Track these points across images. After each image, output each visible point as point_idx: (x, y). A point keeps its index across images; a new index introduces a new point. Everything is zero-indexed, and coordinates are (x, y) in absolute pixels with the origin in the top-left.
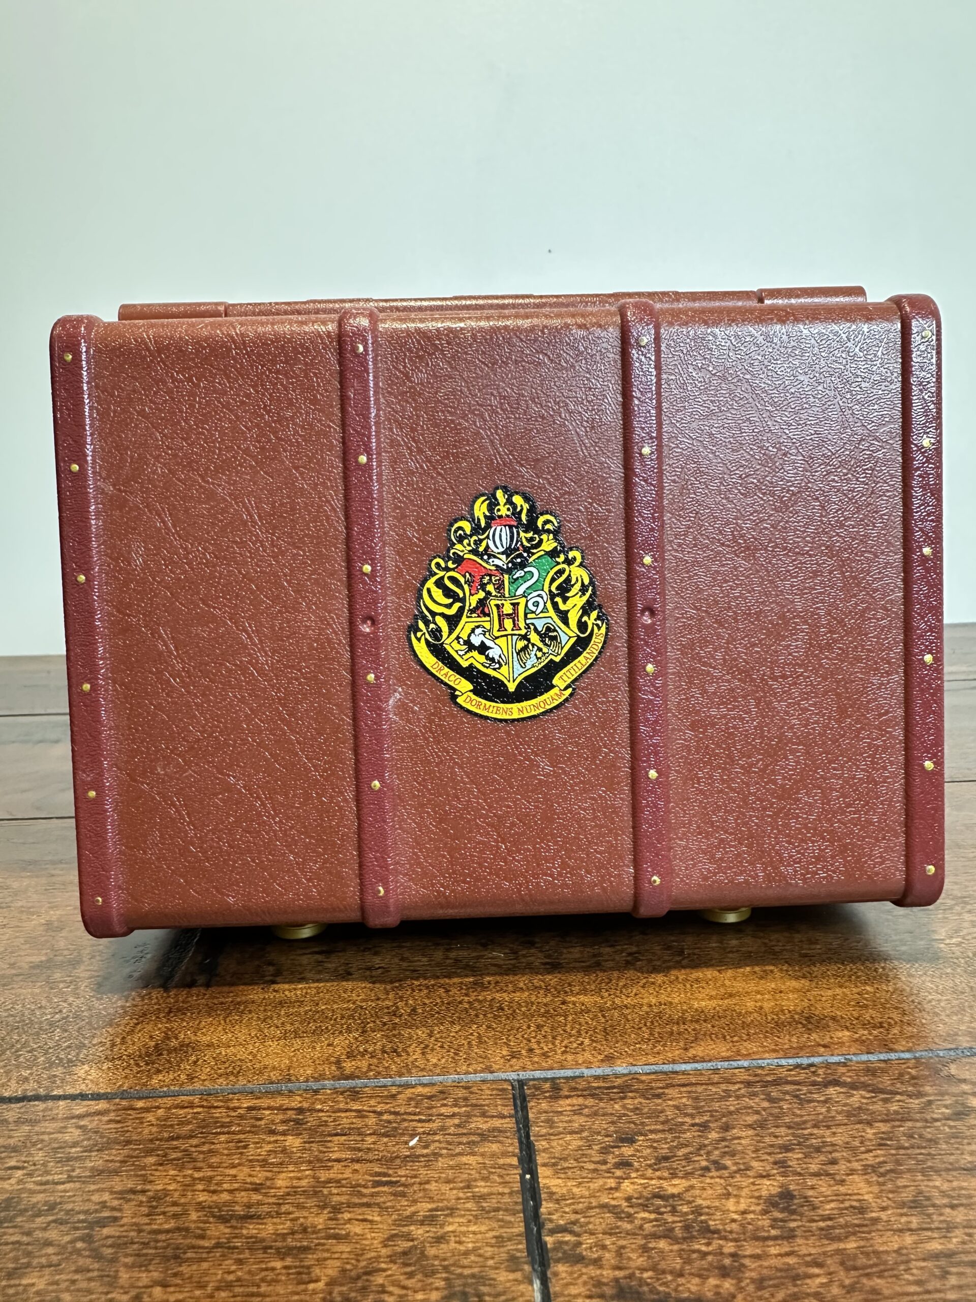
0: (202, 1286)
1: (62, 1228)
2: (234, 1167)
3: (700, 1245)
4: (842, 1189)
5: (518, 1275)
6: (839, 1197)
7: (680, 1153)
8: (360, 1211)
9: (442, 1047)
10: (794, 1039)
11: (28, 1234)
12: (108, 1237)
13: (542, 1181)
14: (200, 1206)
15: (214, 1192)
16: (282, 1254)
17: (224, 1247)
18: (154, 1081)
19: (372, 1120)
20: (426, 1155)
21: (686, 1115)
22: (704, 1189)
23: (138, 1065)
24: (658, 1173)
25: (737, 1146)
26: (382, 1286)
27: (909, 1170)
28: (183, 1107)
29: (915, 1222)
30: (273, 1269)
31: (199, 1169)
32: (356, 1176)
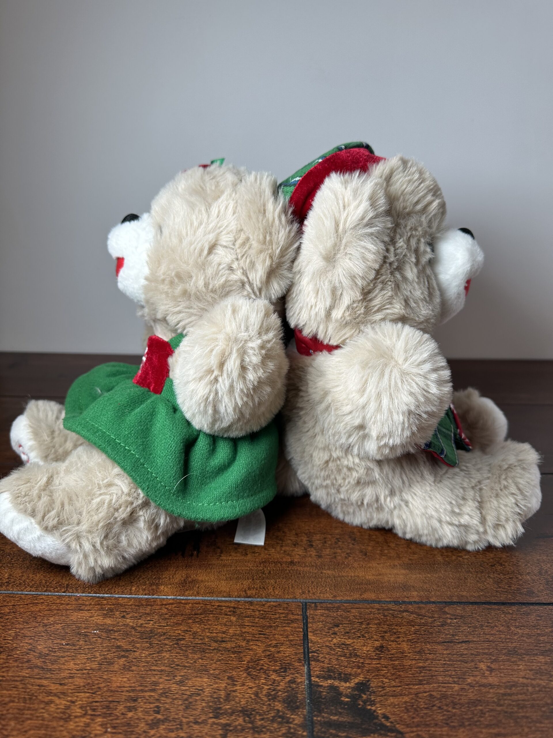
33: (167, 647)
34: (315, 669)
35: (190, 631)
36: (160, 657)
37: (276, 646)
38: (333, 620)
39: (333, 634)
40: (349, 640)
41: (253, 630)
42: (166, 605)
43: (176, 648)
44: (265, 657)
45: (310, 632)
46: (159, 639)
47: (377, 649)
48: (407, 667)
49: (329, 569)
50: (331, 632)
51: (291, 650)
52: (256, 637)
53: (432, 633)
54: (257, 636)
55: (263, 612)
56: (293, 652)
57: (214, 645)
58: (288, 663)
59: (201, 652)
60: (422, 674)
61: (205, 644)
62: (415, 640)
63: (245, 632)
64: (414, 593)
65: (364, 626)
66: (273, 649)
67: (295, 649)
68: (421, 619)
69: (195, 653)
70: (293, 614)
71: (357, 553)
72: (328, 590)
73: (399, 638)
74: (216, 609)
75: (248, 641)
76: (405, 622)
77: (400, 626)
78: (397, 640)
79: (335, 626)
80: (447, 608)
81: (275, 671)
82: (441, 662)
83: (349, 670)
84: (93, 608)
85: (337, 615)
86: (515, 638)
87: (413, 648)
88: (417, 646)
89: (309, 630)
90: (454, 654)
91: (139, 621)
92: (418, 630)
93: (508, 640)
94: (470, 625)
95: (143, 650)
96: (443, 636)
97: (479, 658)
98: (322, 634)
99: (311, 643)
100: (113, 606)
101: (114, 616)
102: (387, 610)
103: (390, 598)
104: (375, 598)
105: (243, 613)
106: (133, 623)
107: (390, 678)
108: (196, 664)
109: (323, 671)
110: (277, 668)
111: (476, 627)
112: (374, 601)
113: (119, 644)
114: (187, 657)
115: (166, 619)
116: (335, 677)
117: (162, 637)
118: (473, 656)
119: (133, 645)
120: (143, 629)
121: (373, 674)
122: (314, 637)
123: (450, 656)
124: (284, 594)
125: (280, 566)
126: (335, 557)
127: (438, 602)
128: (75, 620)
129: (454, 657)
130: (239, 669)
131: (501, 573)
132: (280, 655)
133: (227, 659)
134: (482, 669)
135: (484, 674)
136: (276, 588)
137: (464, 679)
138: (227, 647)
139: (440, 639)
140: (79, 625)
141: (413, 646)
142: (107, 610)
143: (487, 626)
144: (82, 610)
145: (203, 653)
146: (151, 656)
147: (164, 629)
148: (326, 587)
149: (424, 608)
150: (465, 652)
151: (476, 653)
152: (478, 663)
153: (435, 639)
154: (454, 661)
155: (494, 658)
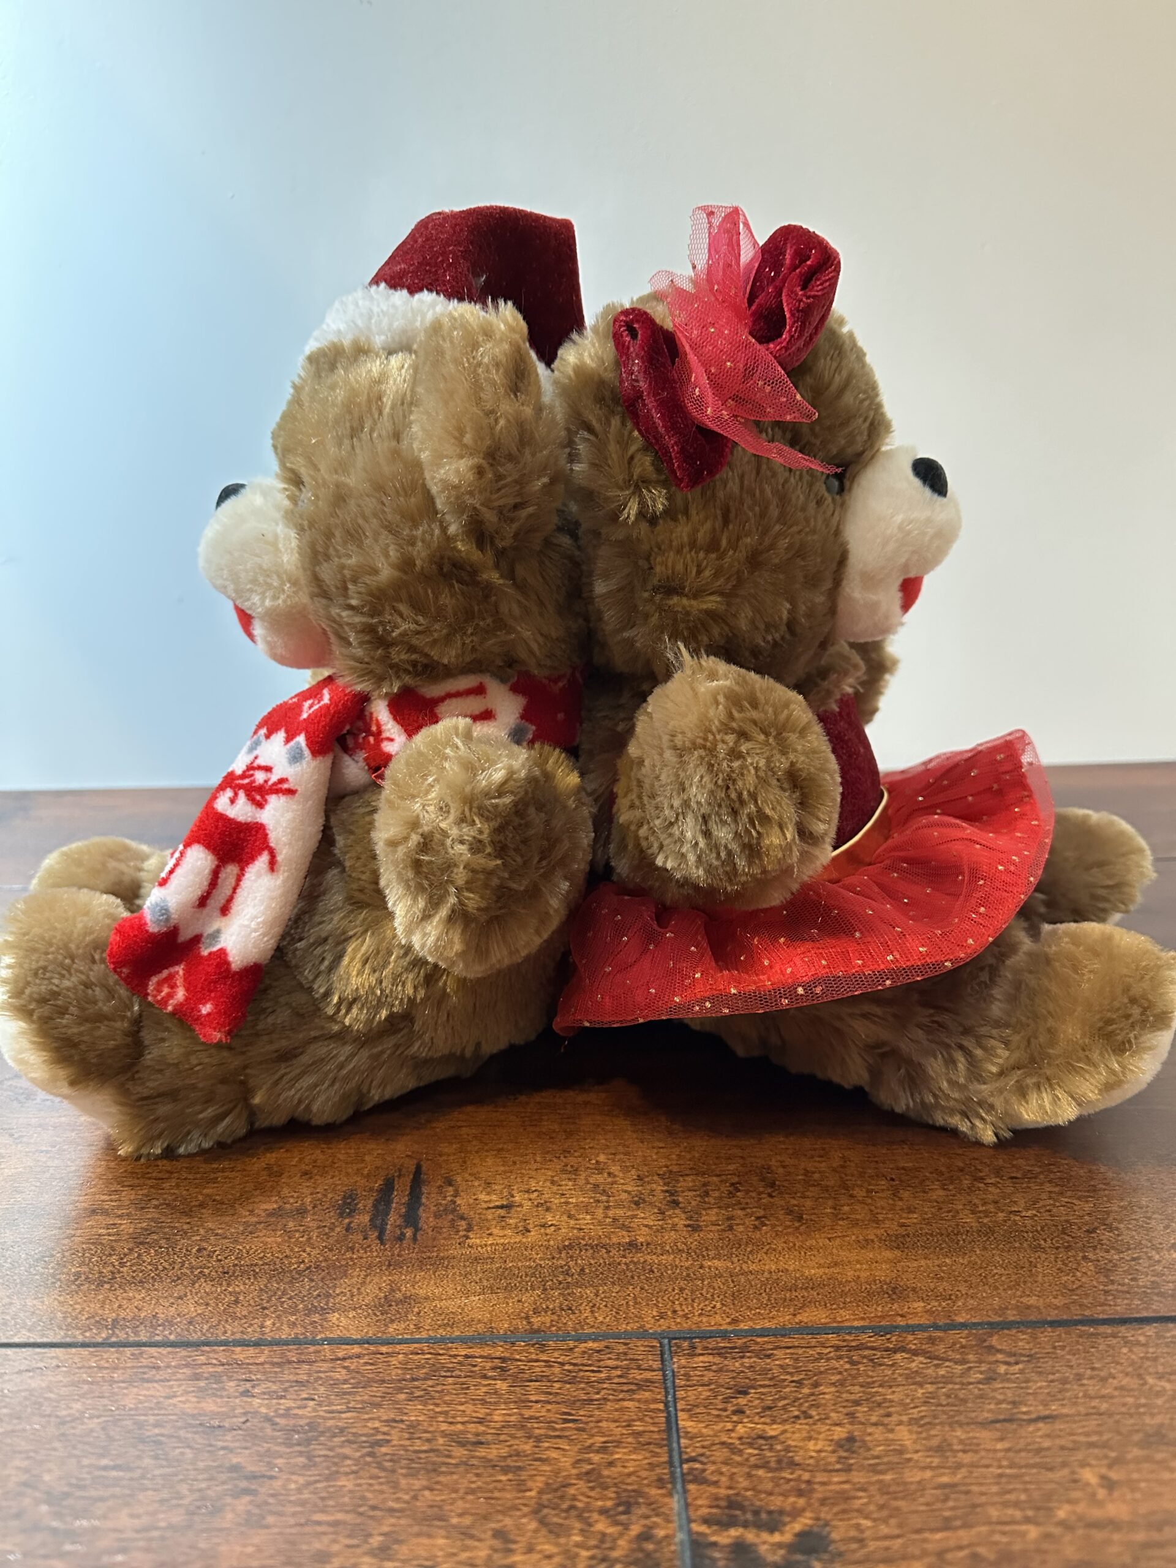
33: (349, 1462)
34: (699, 1502)
35: (402, 1421)
36: (331, 1490)
37: (603, 1449)
38: (733, 1378)
39: (735, 1413)
40: (775, 1426)
41: (549, 1411)
42: (344, 1359)
43: (368, 1464)
44: (579, 1477)
45: (683, 1410)
46: (329, 1444)
47: (839, 1445)
48: (913, 1487)
49: (718, 1257)
50: (731, 1408)
51: (640, 1457)
52: (555, 1430)
53: (964, 1401)
54: (557, 1426)
55: (571, 1368)
56: (646, 1461)
57: (459, 1452)
58: (634, 1491)
59: (428, 1471)
60: (951, 1504)
61: (437, 1450)
62: (927, 1420)
63: (531, 1418)
64: (916, 1305)
65: (806, 1391)
66: (596, 1458)
67: (648, 1455)
68: (937, 1366)
69: (412, 1474)
70: (639, 1368)
71: (781, 1217)
72: (718, 1305)
73: (889, 1415)
74: (460, 1363)
75: (538, 1439)
76: (901, 1375)
77: (891, 1387)
78: (886, 1420)
79: (740, 1392)
80: (996, 1337)
81: (603, 1511)
82: (991, 1470)
83: (776, 1502)
84: (174, 1374)
85: (742, 1365)
86: (1159, 1402)
87: (925, 1439)
88: (933, 1432)
89: (679, 1406)
90: (1020, 1451)
91: (282, 1401)
92: (933, 1395)
93: (1142, 1410)
94: (1051, 1377)
95: (293, 1473)
96: (992, 1406)
97: (1080, 1455)
98: (709, 1414)
99: (685, 1438)
100: (221, 1369)
101: (224, 1393)
102: (858, 1348)
103: (863, 1319)
104: (828, 1320)
105: (523, 1371)
106: (268, 1407)
107: (875, 1516)
108: (418, 1504)
109: (718, 1507)
110: (609, 1504)
111: (1064, 1381)
112: (824, 1330)
113: (235, 1461)
114: (395, 1486)
115: (345, 1393)
116: (746, 1521)
117: (335, 1439)
118: (1066, 1452)
119: (269, 1463)
120: (292, 1422)
121: (836, 1509)
122: (692, 1424)
123: (1011, 1454)
124: (617, 1320)
125: (605, 1256)
126: (731, 1228)
127: (974, 1324)
128: (132, 1406)
129: (1023, 1458)
130: (519, 1510)
131: (1113, 1248)
132: (614, 1470)
133: (491, 1486)
134: (1088, 1484)
135: (1094, 1495)
136: (599, 1308)
137: (1050, 1509)
138: (490, 1457)
139: (986, 1415)
140: (143, 1418)
141: (924, 1435)
142: (207, 1379)
143: (1091, 1378)
144: (148, 1381)
145: (433, 1475)
146: (311, 1488)
147: (340, 1419)
148: (713, 1299)
149: (941, 1339)
150: (1047, 1443)
151: (1070, 1445)
152: (1078, 1470)
153: (973, 1415)
154: (1021, 1467)
155: (1113, 1454)
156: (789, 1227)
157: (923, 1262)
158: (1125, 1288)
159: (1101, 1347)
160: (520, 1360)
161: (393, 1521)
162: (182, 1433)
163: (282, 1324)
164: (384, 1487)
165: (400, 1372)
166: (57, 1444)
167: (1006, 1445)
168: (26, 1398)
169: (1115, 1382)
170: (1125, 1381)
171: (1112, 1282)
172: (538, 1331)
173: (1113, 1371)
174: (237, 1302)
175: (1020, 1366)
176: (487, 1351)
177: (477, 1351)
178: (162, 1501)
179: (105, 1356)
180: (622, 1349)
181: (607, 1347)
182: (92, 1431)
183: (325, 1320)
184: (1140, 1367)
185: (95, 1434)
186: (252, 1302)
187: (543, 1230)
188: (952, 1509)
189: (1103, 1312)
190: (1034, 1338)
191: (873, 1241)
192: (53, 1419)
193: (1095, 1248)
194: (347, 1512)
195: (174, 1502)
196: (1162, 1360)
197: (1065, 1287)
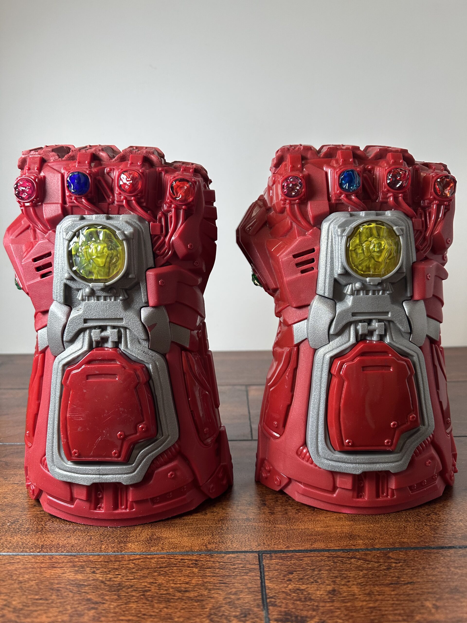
0: (177, 609)
1: (137, 592)
2: (180, 577)
3: (308, 603)
4: (350, 589)
5: (259, 609)
6: (348, 591)
7: (306, 577)
8: (216, 590)
9: (237, 541)
10: (345, 543)
11: (127, 593)
12: (149, 595)
13: (266, 584)
14: (172, 588)
15: (175, 584)
16: (197, 601)
17: (181, 599)
18: (152, 550)
19: (217, 564)
20: (233, 575)
21: (309, 566)
22: (311, 588)
23: (146, 544)
24: (299, 583)
25: (322, 576)
26: (224, 610)
27: (370, 585)
28: (162, 558)
29: (368, 599)
30: (194, 605)
31: (170, 577)
32: (214, 581)
33: (134, 598)
34: (274, 613)
35: (156, 583)
36: (127, 608)
37: (235, 594)
38: (287, 568)
39: (288, 580)
40: (304, 586)
41: (214, 579)
42: (133, 560)
43: (142, 598)
44: (226, 604)
45: (267, 580)
47: (329, 592)
48: (359, 608)
49: (281, 523)
50: (286, 579)
51: (250, 597)
52: (216, 586)
53: (379, 577)
55: (223, 564)
56: (253, 598)
57: (178, 594)
58: (248, 609)
59: (166, 601)
60: (373, 614)
61: (170, 594)
62: (364, 583)
63: (207, 582)
64: (359, 542)
65: (316, 573)
66: (233, 597)
67: (253, 596)
68: (368, 564)
69: (160, 602)
70: (250, 564)
71: (306, 509)
72: (281, 541)
73: (349, 582)
74: (179, 562)
75: (210, 590)
76: (353, 567)
77: (349, 571)
78: (348, 584)
79: (290, 573)
80: (391, 553)
81: (236, 616)
82: (389, 602)
83: (305, 613)
84: (66, 565)
85: (291, 563)
86: (456, 577)
87: (363, 590)
88: (366, 588)
89: (266, 578)
90: (401, 595)
91: (108, 575)
92: (366, 574)
93: (449, 580)
94: (413, 568)
95: (112, 602)
96: (390, 579)
97: (424, 597)
98: (278, 581)
99: (268, 589)
100: (84, 563)
101: (85, 572)
102: (336, 557)
103: (338, 546)
104: (324, 547)
105: (204, 565)
106: (103, 577)
107: (344, 618)
108: (162, 613)
109: (281, 615)
110: (238, 614)
111: (418, 569)
112: (324, 550)
113: (89, 597)
114: (153, 607)
115: (133, 573)
116: (293, 620)
117: (129, 589)
118: (419, 596)
119: (102, 598)
120: (112, 583)
121: (328, 616)
122: (271, 584)
123: (397, 596)
124: (241, 546)
125: (237, 523)
126: (286, 513)
127: (382, 549)
128: (48, 577)
129: (402, 597)
130: (202, 616)
131: (437, 521)
132: (240, 602)
133: (191, 607)
134: (428, 607)
135: (430, 611)
136: (234, 542)
137: (413, 616)
138: (190, 596)
139: (387, 582)
140: (52, 581)
141: (363, 589)
142: (78, 567)
143: (429, 568)
144: (55, 567)
145: (168, 603)
146: (119, 607)
147: (131, 582)
148: (279, 539)
149: (370, 554)
150: (411, 592)
151: (421, 593)
152: (424, 602)
153: (383, 581)
154: (401, 601)
155: (438, 596)
156: (309, 513)
157: (362, 526)
158: (442, 536)
159: (432, 557)
160: (203, 561)
161: (152, 619)
162: (68, 587)
163: (109, 547)
164: (148, 607)
165: (155, 565)
166: (18, 590)
167: (395, 592)
168: (6, 574)
169: (438, 570)
170: (442, 569)
171: (437, 533)
172: (210, 550)
173: (437, 566)
174: (91, 539)
175: (401, 564)
176: (190, 557)
177: (186, 557)
178: (60, 612)
179: (38, 558)
180: (243, 557)
181: (237, 556)
182: (32, 586)
183: (126, 546)
184: (448, 564)
185: (33, 587)
186: (97, 539)
187: (212, 514)
188: (374, 616)
189: (433, 544)
190: (406, 554)
191: (342, 518)
192: (17, 581)
193: (430, 521)
194: (134, 616)
195: (64, 612)
196: (457, 562)
197: (418, 535)
